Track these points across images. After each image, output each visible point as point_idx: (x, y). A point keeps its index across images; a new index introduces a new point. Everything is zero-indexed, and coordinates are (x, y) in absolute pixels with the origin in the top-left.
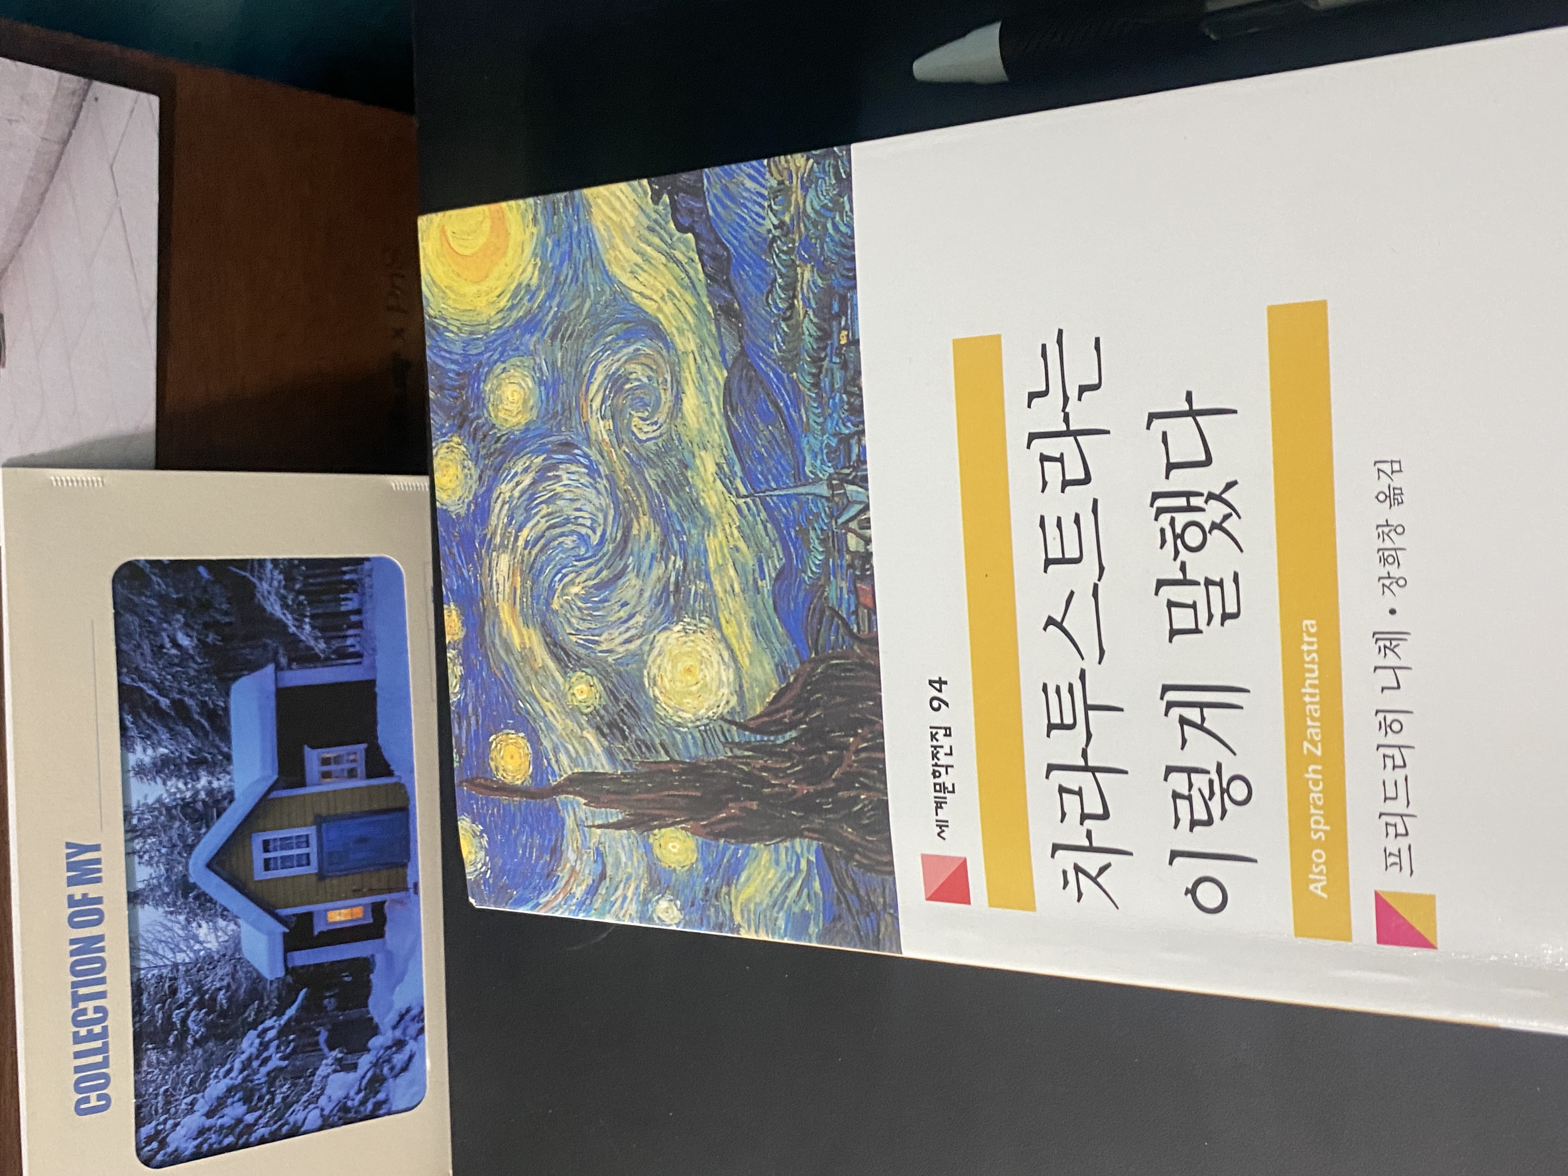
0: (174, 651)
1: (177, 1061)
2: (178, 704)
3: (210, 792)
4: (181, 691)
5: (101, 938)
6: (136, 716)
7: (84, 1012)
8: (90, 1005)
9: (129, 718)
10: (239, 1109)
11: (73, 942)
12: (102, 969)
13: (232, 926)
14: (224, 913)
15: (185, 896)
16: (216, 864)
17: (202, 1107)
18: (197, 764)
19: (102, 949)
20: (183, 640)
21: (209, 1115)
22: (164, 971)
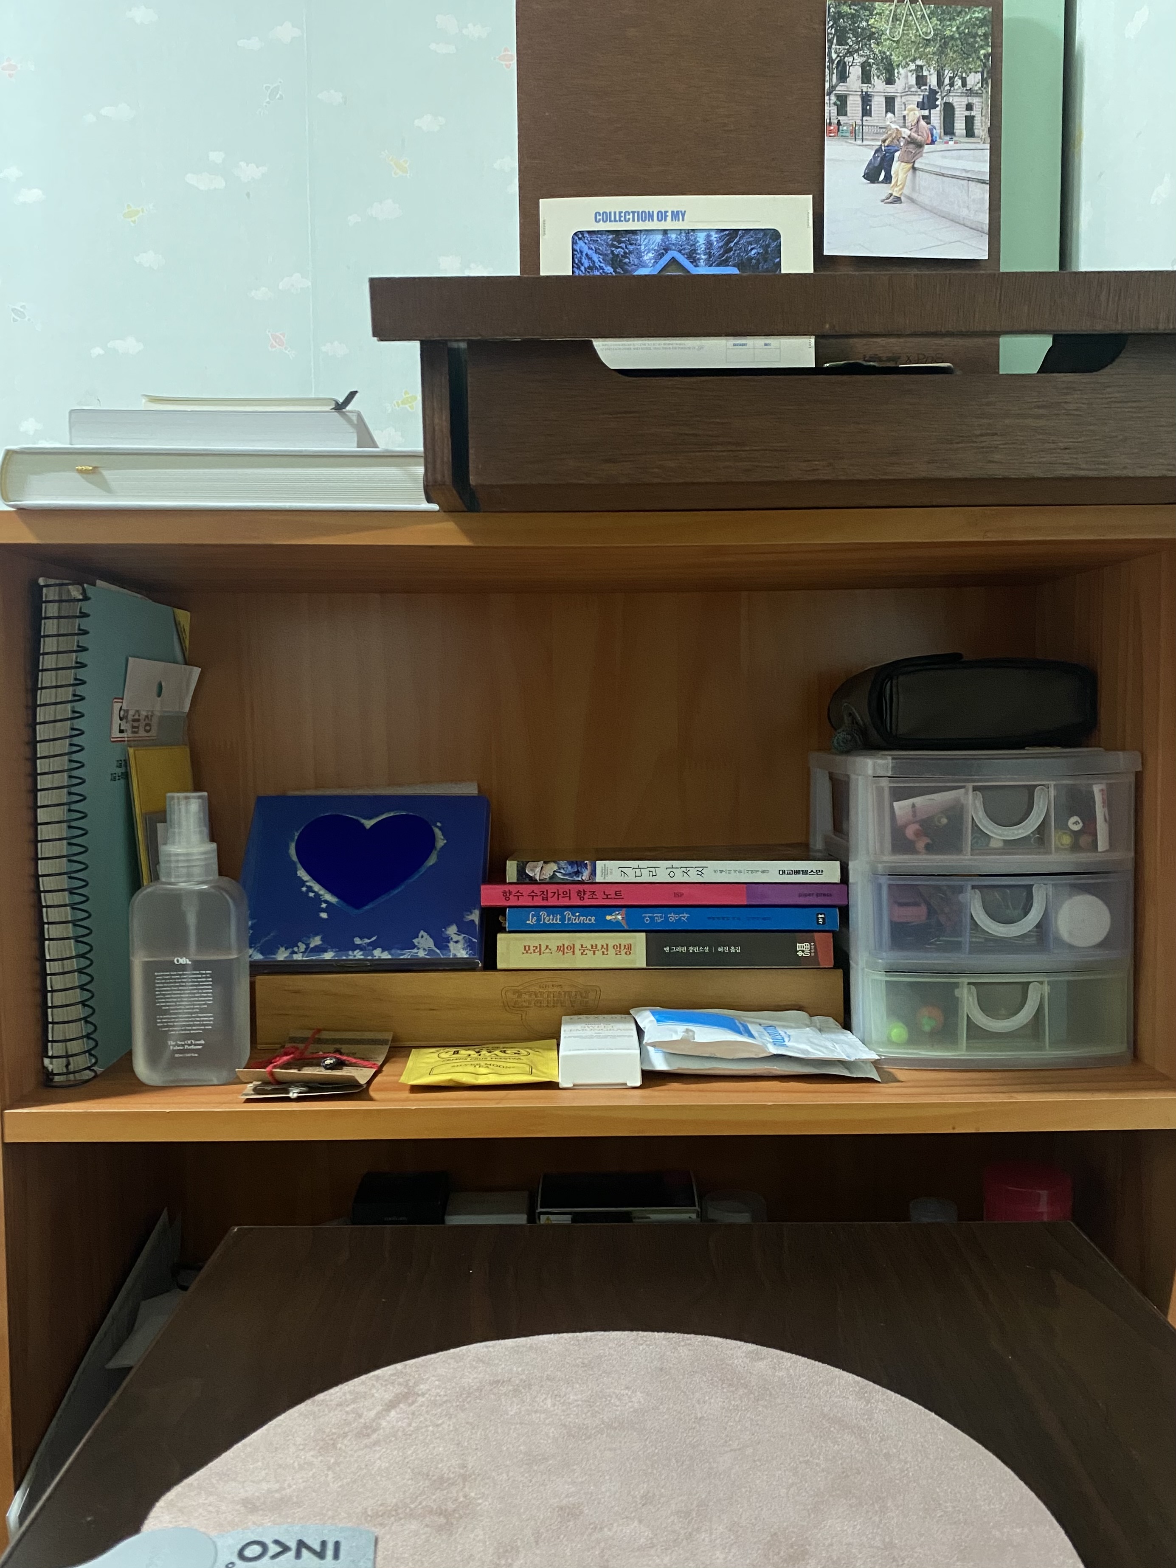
0: (749, 248)
1: (607, 244)
2: (731, 249)
3: (699, 259)
4: (735, 250)
5: (653, 220)
6: (727, 235)
7: (629, 215)
8: (631, 216)
9: (727, 232)
10: (586, 265)
11: (653, 212)
12: (642, 220)
13: (651, 265)
14: (656, 262)
15: (664, 249)
16: (673, 260)
17: (590, 252)
18: (710, 255)
19: (649, 221)
20: (753, 252)
21: (587, 255)
22: (639, 242)
